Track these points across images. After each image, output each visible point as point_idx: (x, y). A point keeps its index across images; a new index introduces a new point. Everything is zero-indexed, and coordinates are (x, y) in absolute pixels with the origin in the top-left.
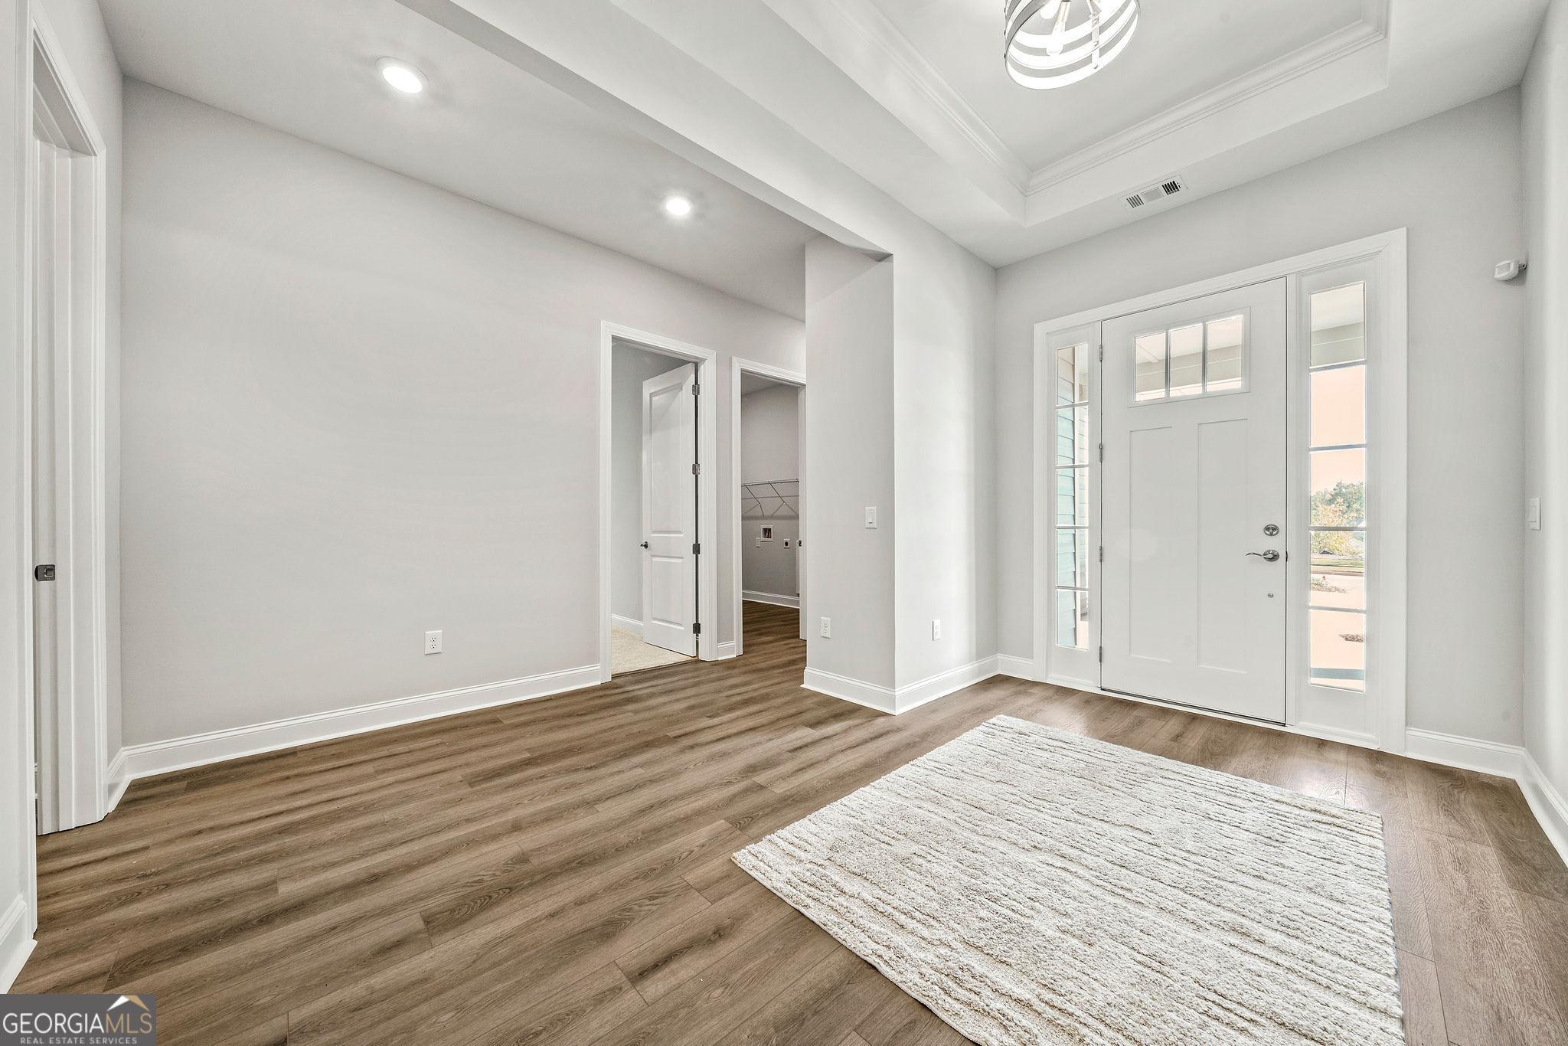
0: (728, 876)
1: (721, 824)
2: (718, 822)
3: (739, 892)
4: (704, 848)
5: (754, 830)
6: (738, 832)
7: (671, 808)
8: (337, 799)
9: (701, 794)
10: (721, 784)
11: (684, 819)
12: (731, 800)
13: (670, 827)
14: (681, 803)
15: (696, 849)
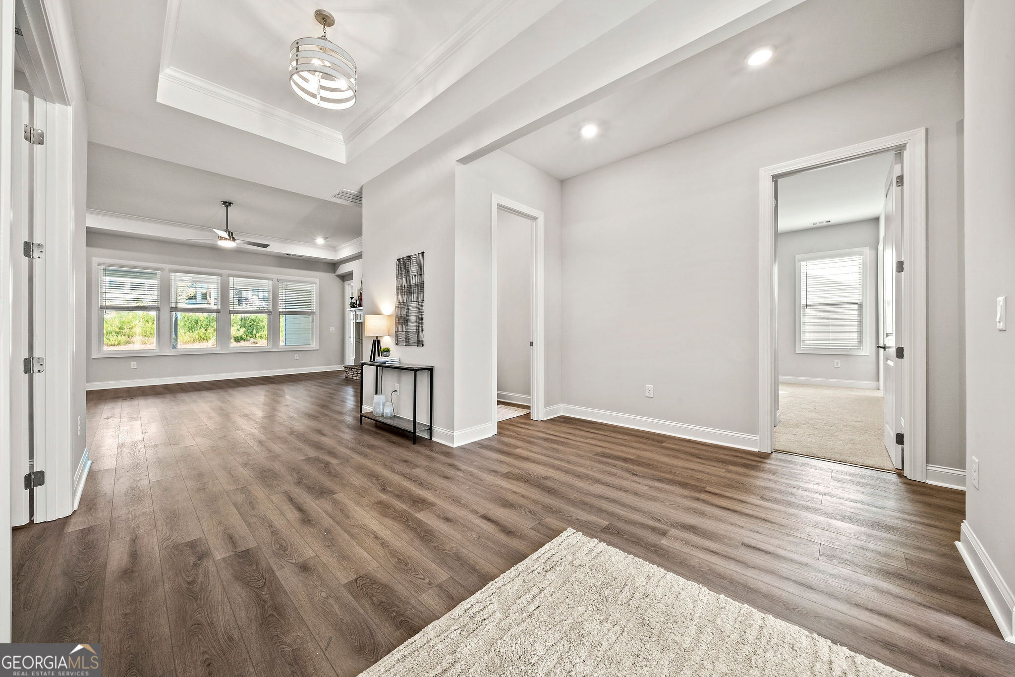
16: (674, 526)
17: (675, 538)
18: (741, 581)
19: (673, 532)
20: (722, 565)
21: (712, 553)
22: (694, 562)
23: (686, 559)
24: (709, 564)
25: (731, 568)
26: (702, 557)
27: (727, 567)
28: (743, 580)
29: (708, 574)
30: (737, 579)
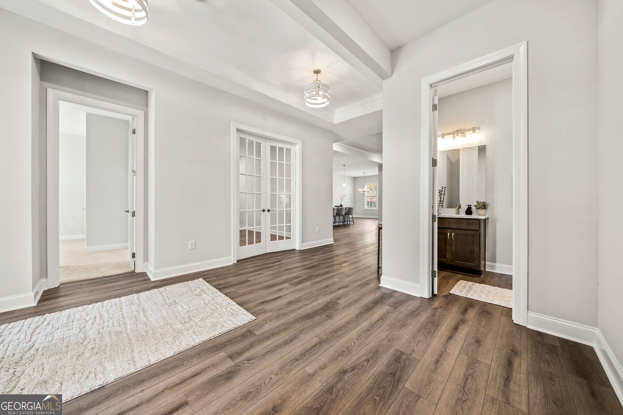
0: (258, 314)
1: (257, 333)
2: (259, 333)
3: (256, 310)
4: (266, 323)
5: (244, 330)
6: (251, 329)
7: (282, 340)
8: (450, 338)
9: (267, 350)
10: (254, 358)
11: (275, 334)
12: (251, 346)
13: (280, 330)
14: (277, 343)
15: (269, 322)
16: (237, 366)
17: (223, 361)
18: (162, 375)
19: (230, 364)
20: (181, 374)
21: (194, 374)
22: (195, 361)
23: (200, 357)
24: (187, 367)
25: (175, 377)
26: (195, 366)
27: (177, 375)
28: (162, 377)
29: (182, 362)
30: (165, 375)
